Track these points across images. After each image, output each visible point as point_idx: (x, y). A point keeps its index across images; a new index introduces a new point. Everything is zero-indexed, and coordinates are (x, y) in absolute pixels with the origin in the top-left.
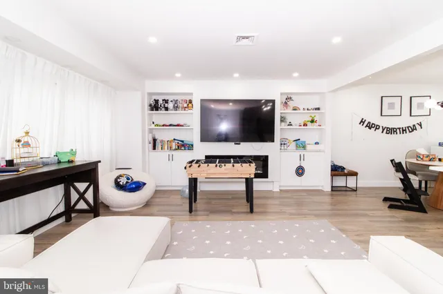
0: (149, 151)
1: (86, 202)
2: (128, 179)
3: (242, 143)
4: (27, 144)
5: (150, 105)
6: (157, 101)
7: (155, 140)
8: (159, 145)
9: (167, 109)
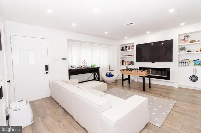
0: (120, 65)
1: (97, 78)
2: (109, 73)
3: (155, 62)
4: (85, 63)
5: (121, 49)
6: (123, 47)
7: (123, 61)
8: (124, 63)
9: (126, 50)
